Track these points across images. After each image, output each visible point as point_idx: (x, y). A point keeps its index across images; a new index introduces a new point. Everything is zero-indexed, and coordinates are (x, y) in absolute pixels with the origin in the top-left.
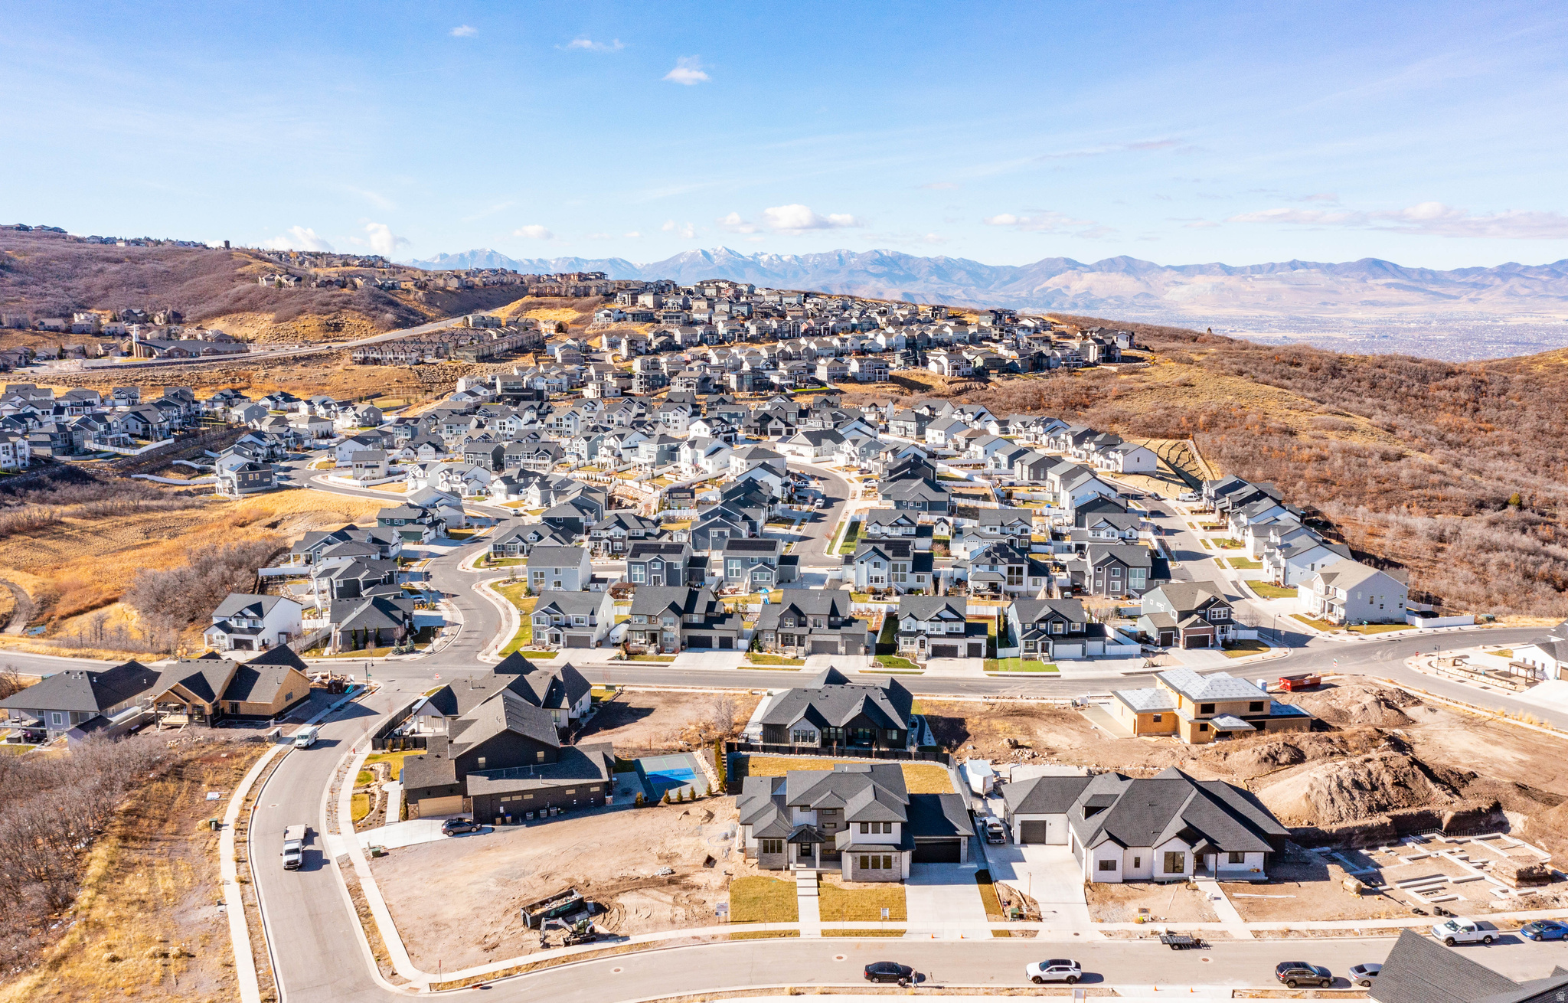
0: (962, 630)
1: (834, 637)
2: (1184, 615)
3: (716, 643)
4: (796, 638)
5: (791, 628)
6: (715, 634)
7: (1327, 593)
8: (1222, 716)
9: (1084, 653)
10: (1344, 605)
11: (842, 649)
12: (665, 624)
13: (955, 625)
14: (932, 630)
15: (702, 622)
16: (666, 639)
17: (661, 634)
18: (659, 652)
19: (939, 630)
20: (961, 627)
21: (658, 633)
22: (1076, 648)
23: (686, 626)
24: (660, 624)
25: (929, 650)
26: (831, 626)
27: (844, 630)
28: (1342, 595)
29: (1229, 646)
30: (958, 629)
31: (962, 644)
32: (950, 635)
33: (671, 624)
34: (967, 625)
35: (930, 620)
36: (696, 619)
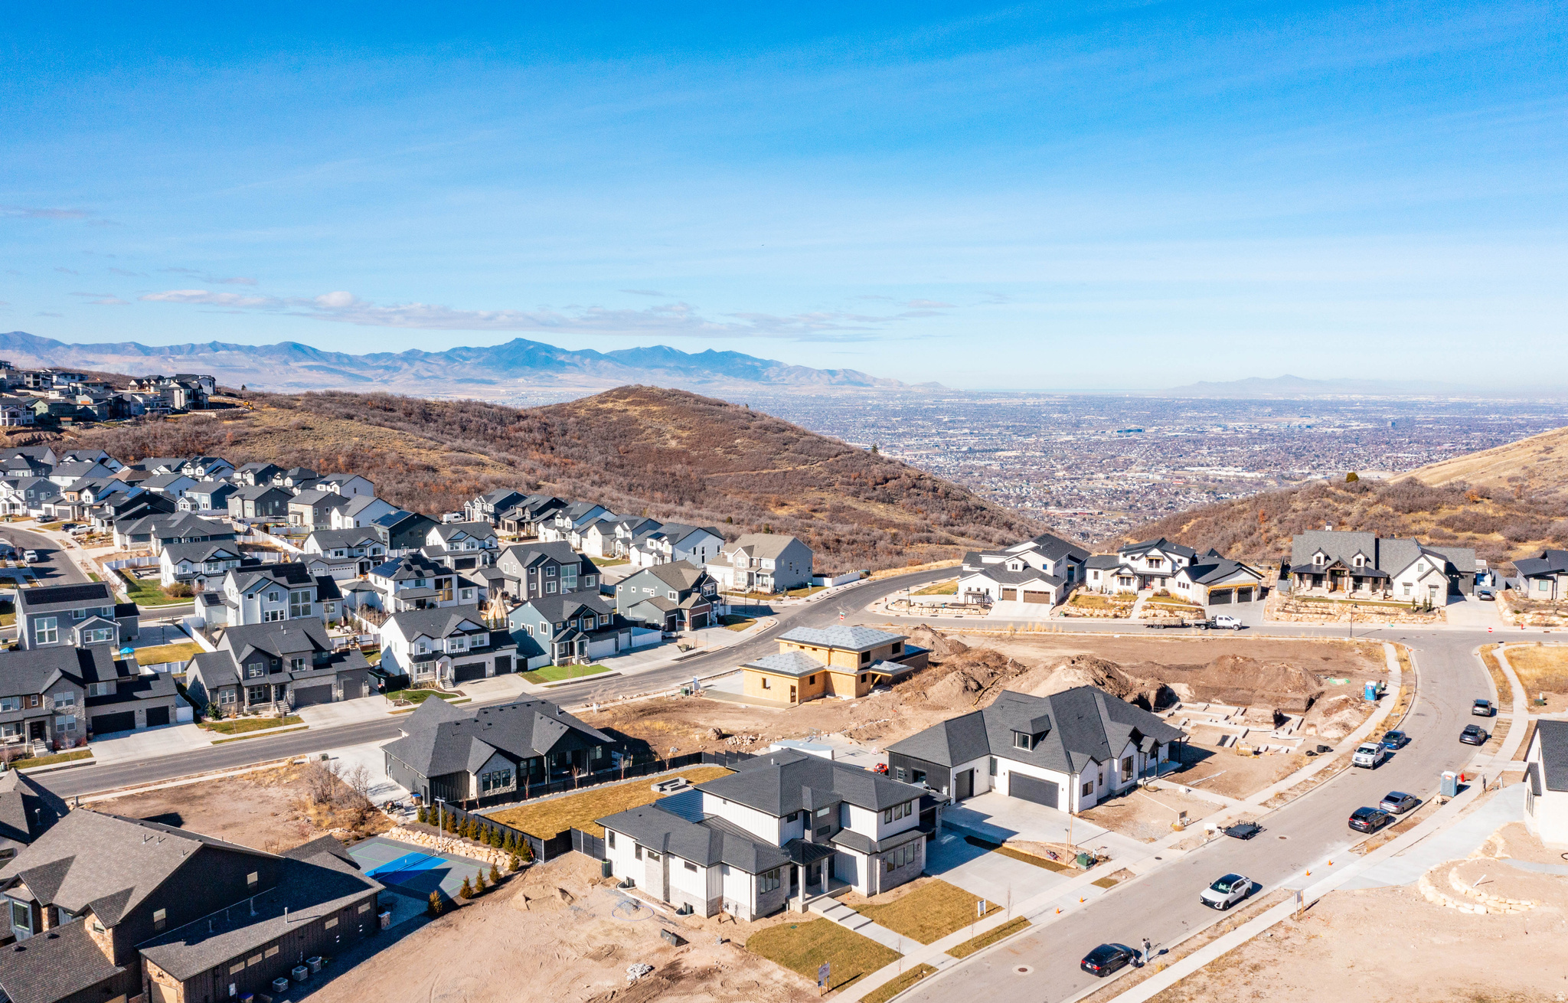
0: (487, 643)
1: (327, 678)
2: (684, 595)
3: (141, 719)
4: (273, 689)
5: (259, 676)
6: (139, 708)
7: (751, 565)
8: (879, 662)
9: (617, 649)
10: (772, 575)
11: (338, 693)
12: (58, 704)
13: (478, 637)
14: (453, 647)
15: (114, 691)
16: (61, 727)
17: (53, 721)
18: (54, 748)
19: (461, 646)
20: (486, 638)
21: (48, 720)
22: (608, 644)
23: (90, 702)
24: (46, 705)
25: (450, 673)
26: (317, 665)
27: (336, 667)
28: (769, 564)
29: (724, 621)
30: (482, 642)
31: (489, 659)
32: (474, 651)
33: (69, 702)
34: (492, 635)
35: (451, 636)
36: (102, 689)
